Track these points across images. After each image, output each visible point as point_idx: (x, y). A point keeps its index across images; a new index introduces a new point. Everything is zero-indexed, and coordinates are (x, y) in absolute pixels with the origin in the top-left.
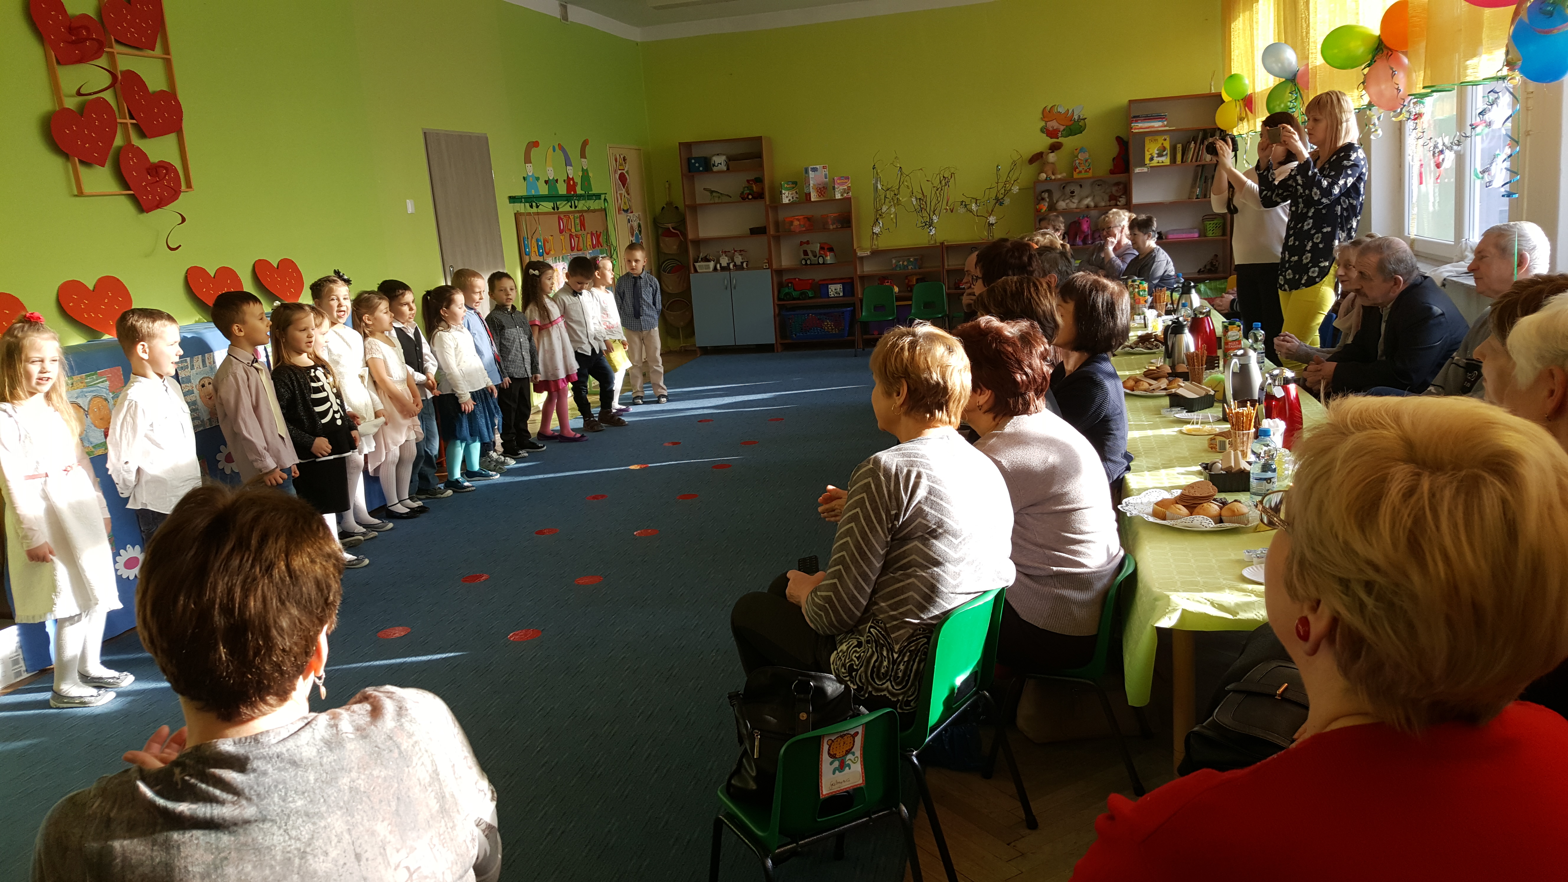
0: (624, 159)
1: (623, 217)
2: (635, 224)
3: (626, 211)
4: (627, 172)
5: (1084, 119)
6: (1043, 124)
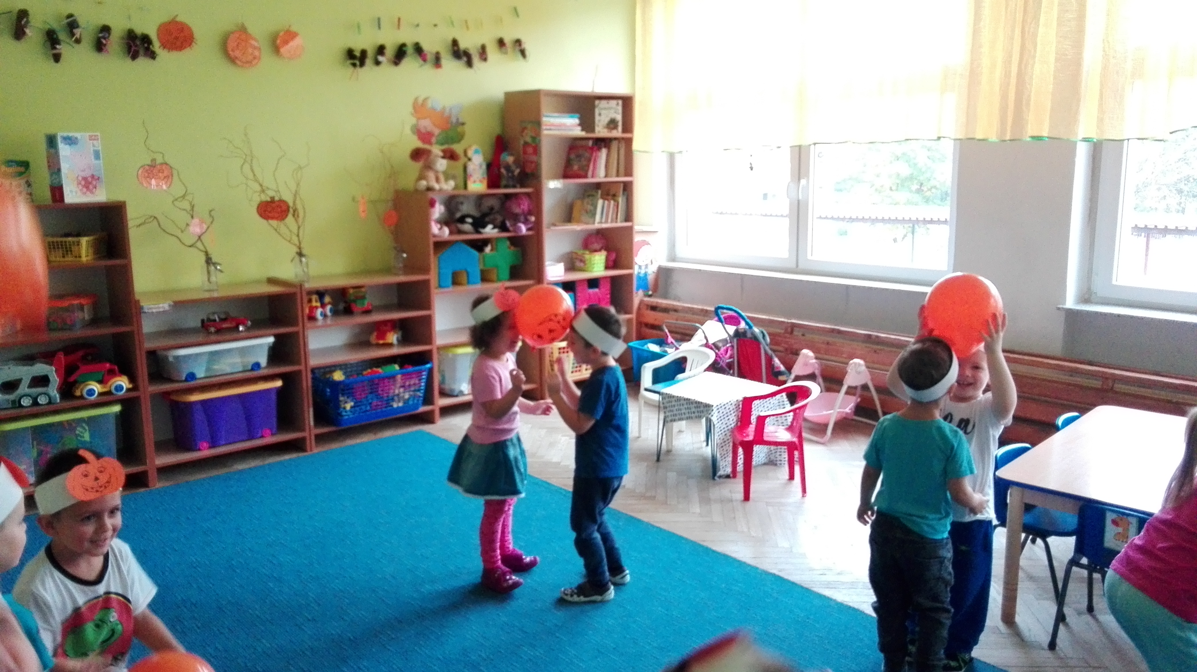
5: (463, 124)
6: (414, 121)
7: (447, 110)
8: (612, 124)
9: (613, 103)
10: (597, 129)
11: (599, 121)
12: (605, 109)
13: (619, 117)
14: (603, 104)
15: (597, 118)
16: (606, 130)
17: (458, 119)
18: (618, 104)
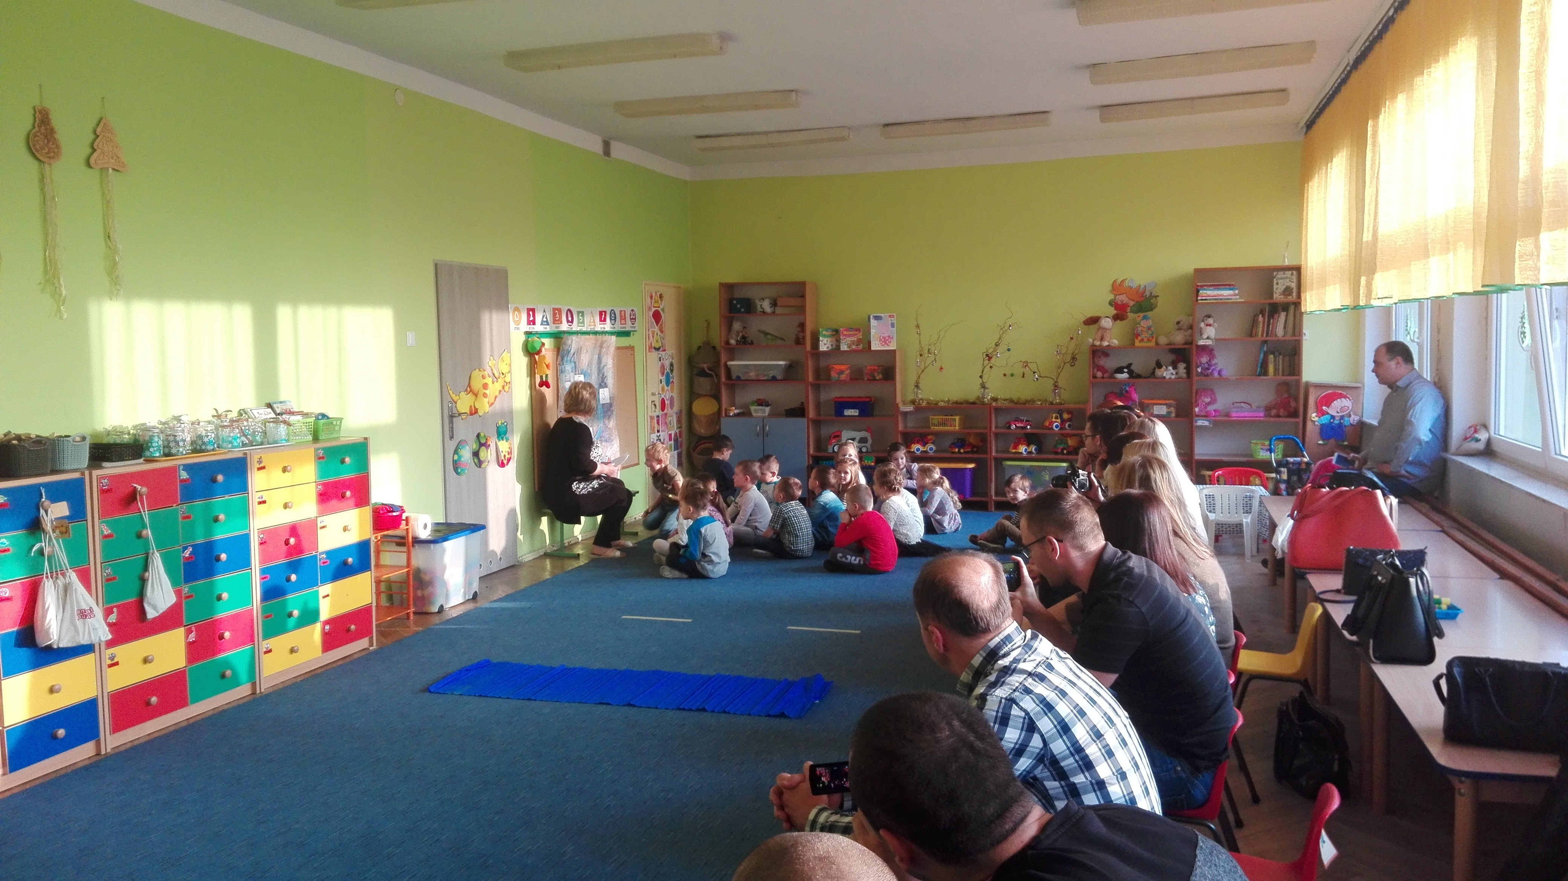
0: (661, 297)
1: (655, 355)
2: (667, 364)
3: (657, 349)
4: (663, 310)
5: (1156, 297)
6: (1112, 297)
7: (1142, 287)
8: (1287, 291)
9: (1288, 273)
10: (1275, 296)
11: (1277, 289)
12: (1282, 278)
13: (1294, 285)
14: (1280, 275)
15: (1275, 286)
16: (1282, 297)
17: (1151, 293)
18: (1292, 274)
